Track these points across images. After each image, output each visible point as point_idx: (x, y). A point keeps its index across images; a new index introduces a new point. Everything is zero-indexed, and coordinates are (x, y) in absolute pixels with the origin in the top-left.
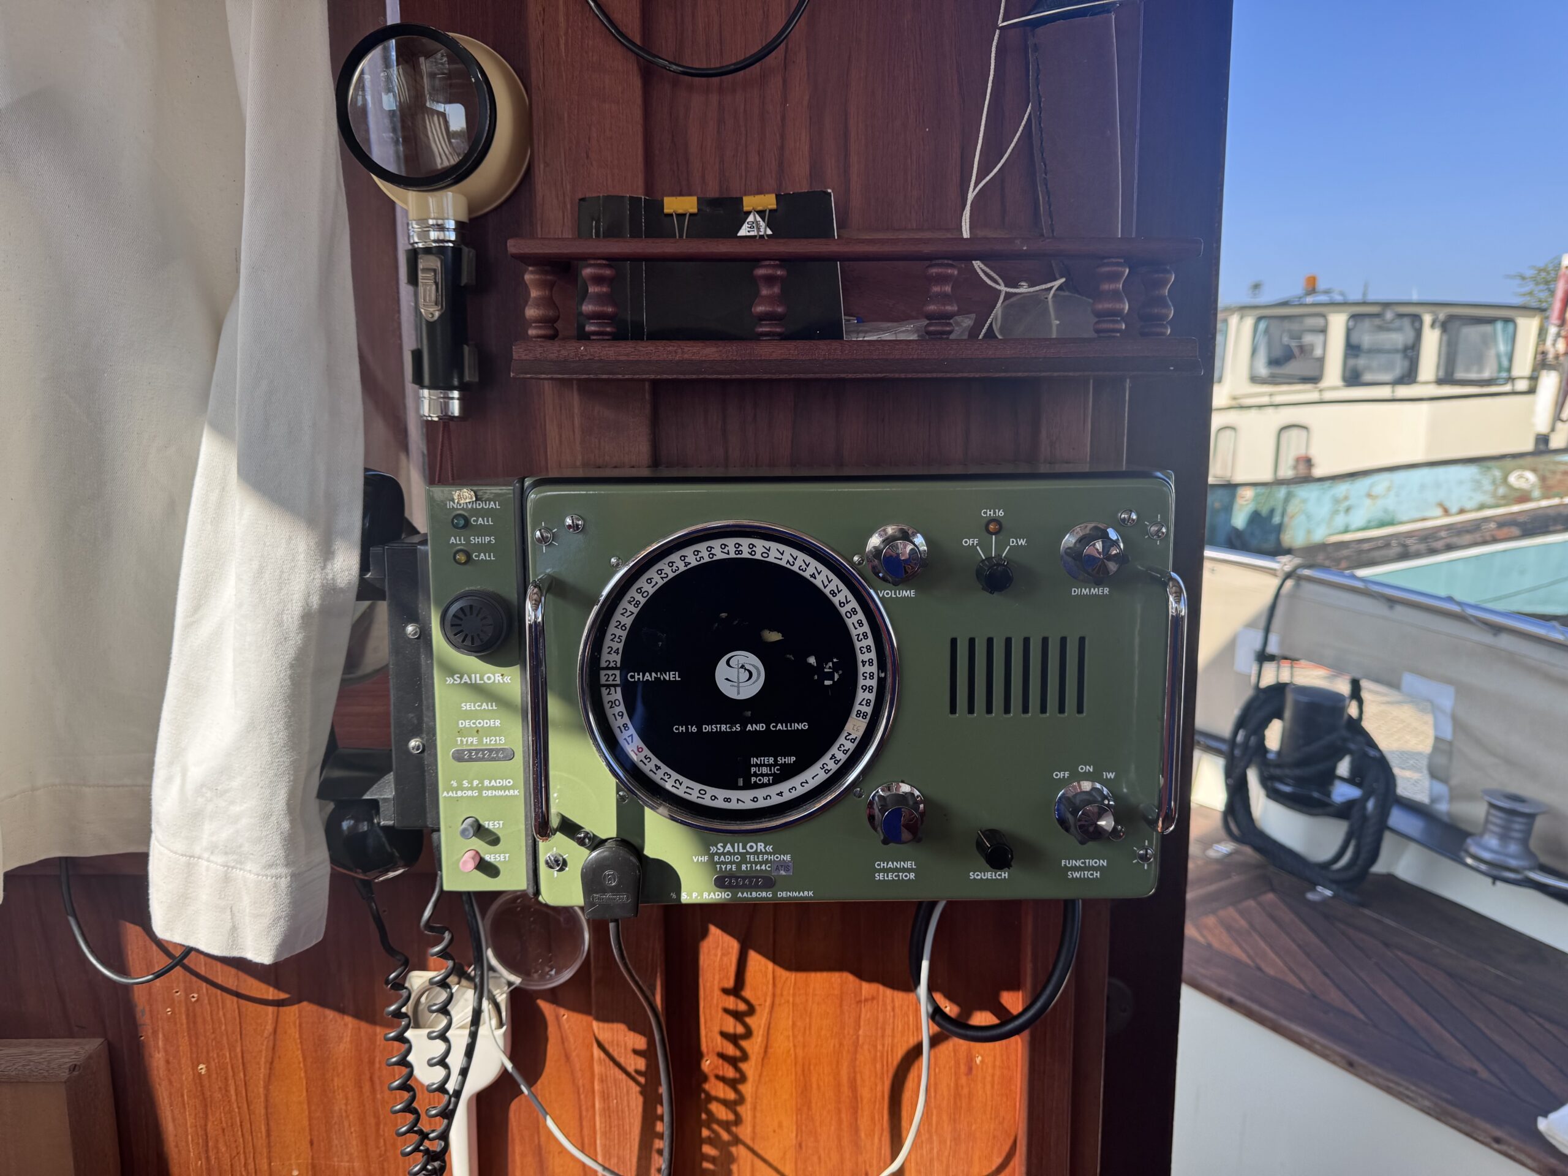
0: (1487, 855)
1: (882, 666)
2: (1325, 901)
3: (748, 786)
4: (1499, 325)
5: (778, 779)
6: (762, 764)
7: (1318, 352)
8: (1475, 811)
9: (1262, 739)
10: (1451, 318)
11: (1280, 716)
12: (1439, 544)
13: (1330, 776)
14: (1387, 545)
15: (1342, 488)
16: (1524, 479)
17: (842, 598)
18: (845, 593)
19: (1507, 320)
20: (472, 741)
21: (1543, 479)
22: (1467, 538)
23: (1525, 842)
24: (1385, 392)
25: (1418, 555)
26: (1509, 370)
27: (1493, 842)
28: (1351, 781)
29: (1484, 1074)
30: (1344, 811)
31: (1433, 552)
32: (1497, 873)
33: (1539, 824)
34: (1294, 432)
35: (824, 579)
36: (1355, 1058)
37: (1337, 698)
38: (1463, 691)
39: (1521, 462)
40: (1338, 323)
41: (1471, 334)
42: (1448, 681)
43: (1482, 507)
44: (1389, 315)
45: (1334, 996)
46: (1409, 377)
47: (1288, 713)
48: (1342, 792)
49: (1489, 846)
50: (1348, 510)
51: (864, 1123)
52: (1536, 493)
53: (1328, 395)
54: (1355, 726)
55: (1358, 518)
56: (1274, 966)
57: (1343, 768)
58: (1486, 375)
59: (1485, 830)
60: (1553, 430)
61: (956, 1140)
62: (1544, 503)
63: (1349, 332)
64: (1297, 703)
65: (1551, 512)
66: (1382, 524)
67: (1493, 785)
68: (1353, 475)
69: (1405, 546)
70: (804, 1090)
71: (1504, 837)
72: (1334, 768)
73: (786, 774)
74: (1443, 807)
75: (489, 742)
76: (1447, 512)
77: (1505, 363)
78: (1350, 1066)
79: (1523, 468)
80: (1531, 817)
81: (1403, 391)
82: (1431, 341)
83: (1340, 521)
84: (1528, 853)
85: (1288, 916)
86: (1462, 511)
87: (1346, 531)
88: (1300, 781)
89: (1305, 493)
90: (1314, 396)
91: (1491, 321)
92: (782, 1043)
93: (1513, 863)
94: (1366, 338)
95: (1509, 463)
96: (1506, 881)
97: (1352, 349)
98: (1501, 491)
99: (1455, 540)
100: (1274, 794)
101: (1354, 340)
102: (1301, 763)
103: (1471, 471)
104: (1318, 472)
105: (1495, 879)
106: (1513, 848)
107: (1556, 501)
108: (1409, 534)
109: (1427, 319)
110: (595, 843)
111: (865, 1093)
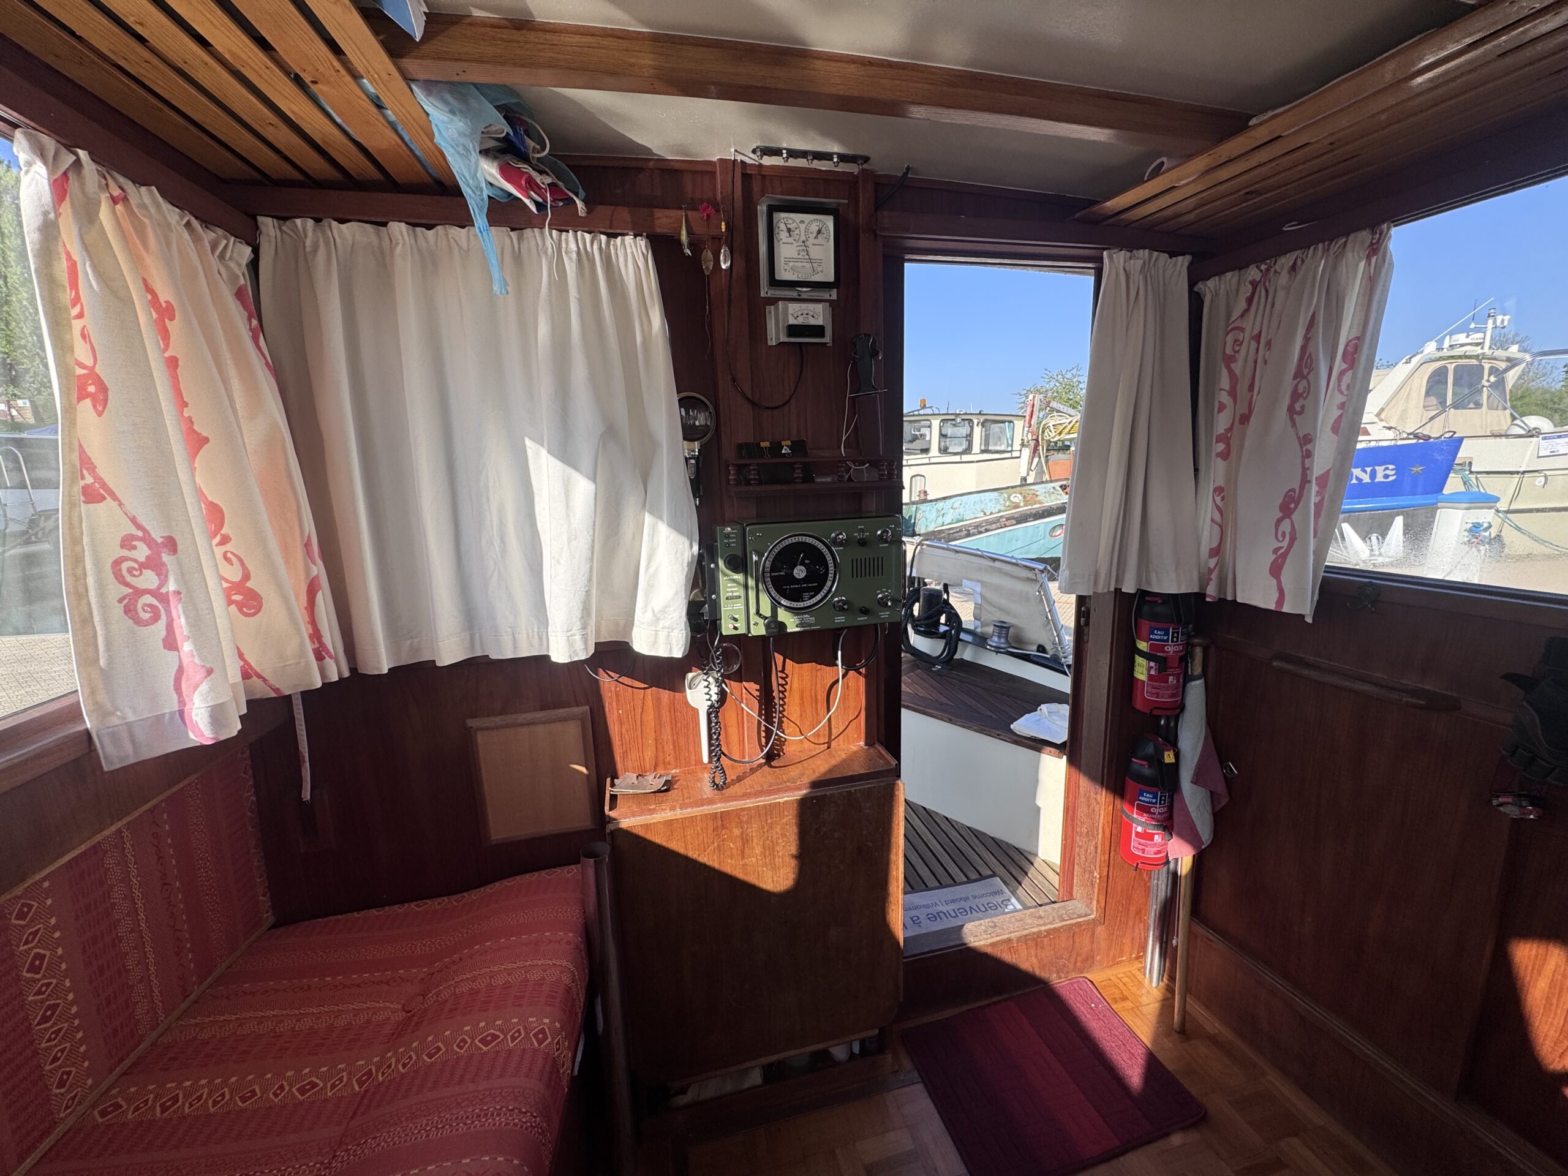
0: (994, 644)
1: (835, 567)
2: (939, 670)
3: (803, 601)
4: (1007, 424)
5: (810, 599)
6: (806, 595)
7: (928, 438)
8: (990, 630)
9: (912, 611)
10: (986, 421)
11: (919, 601)
12: (983, 529)
13: (938, 623)
14: (961, 531)
15: (940, 504)
16: (1017, 498)
17: (825, 550)
18: (825, 549)
19: (1010, 422)
20: (731, 594)
21: (1024, 497)
22: (994, 526)
23: (1006, 638)
24: (957, 458)
25: (974, 535)
26: (1012, 446)
27: (996, 639)
28: (945, 625)
29: (994, 716)
30: (943, 636)
31: (980, 533)
32: (998, 650)
33: (1011, 630)
34: (919, 477)
35: (820, 546)
36: (953, 718)
37: (939, 592)
38: (983, 584)
39: (1015, 489)
40: (936, 423)
41: (995, 428)
42: (978, 581)
43: (1000, 511)
44: (959, 420)
45: (944, 700)
46: (968, 450)
47: (921, 600)
48: (943, 629)
49: (995, 641)
50: (943, 515)
51: (819, 706)
52: (1022, 504)
53: (933, 460)
54: (947, 602)
55: (948, 519)
56: (922, 693)
57: (943, 619)
58: (1003, 448)
59: (993, 635)
60: (1028, 475)
61: (845, 709)
62: (1026, 508)
63: (940, 427)
64: (924, 594)
65: (1028, 512)
66: (958, 521)
67: (996, 619)
68: (945, 498)
69: (969, 531)
70: (802, 698)
71: (999, 637)
72: (939, 620)
73: (812, 597)
74: (979, 630)
75: (735, 594)
76: (985, 514)
77: (1010, 442)
78: (950, 721)
79: (1015, 493)
80: (1008, 628)
81: (965, 458)
82: (977, 431)
83: (940, 521)
84: (1007, 642)
85: (925, 676)
86: (991, 513)
87: (943, 525)
88: (927, 625)
89: (923, 507)
90: (927, 461)
91: (1003, 422)
92: (795, 685)
93: (1003, 646)
94: (949, 430)
95: (1010, 490)
96: (1001, 653)
97: (943, 436)
98: (1008, 503)
99: (989, 527)
100: (917, 632)
101: (943, 433)
102: (928, 618)
103: (996, 494)
104: (929, 498)
105: (997, 652)
106: (1003, 640)
107: (1030, 507)
108: (970, 525)
109: (975, 421)
110: (766, 618)
111: (819, 698)
